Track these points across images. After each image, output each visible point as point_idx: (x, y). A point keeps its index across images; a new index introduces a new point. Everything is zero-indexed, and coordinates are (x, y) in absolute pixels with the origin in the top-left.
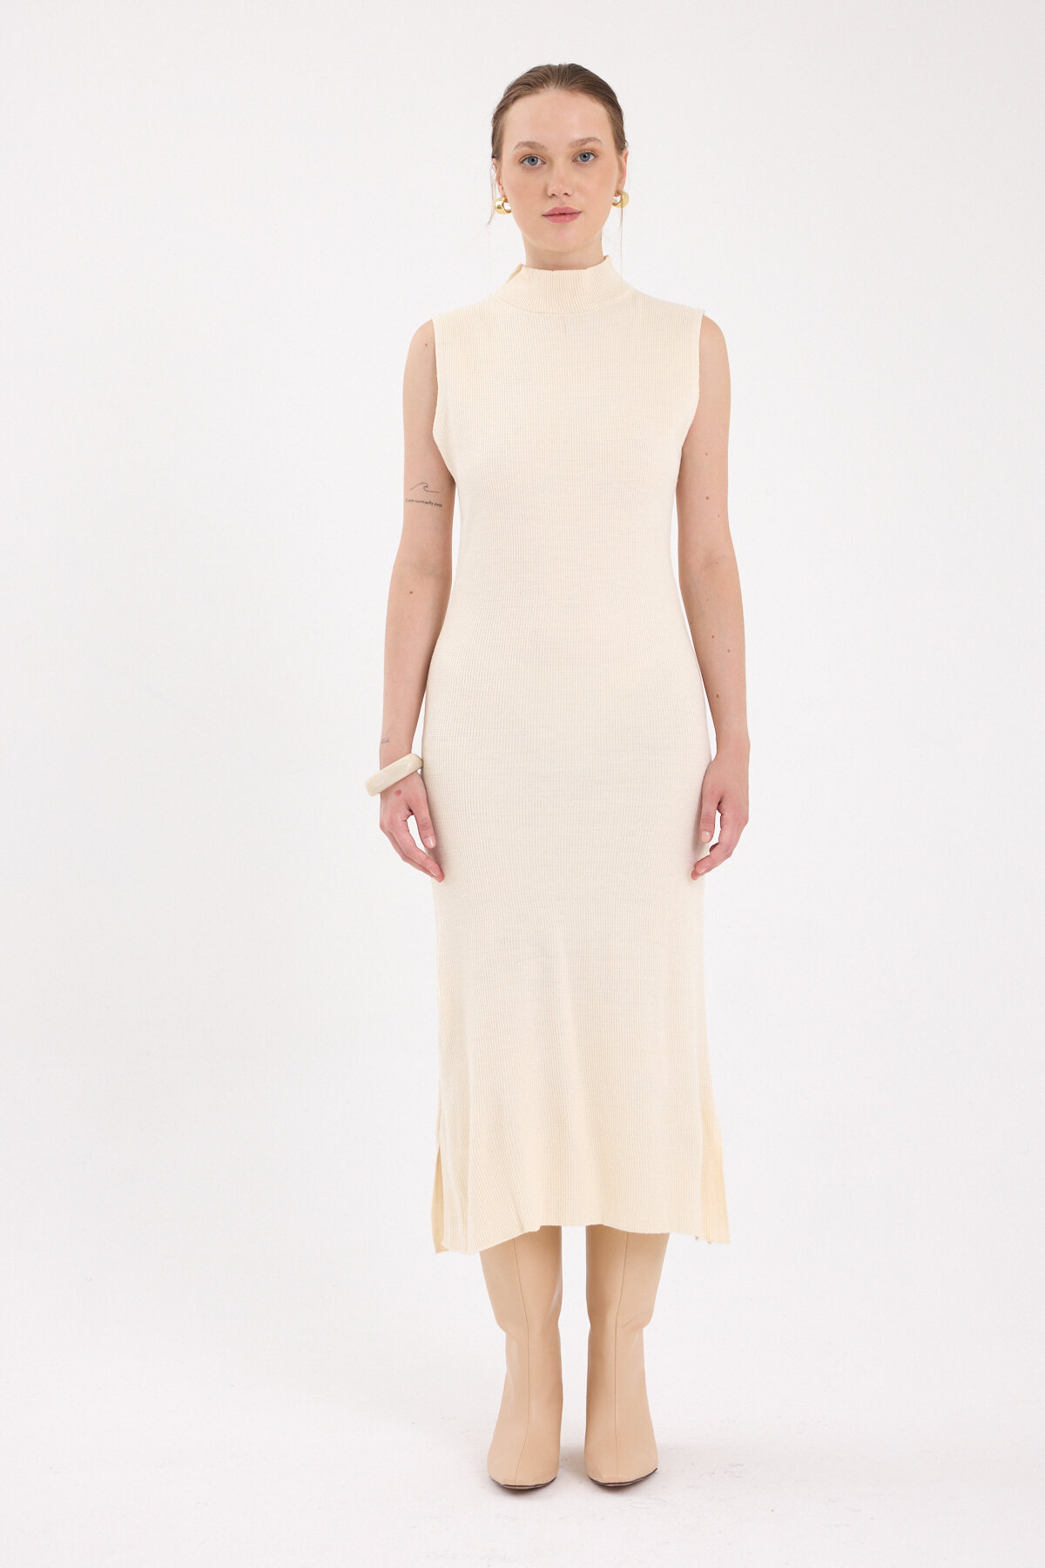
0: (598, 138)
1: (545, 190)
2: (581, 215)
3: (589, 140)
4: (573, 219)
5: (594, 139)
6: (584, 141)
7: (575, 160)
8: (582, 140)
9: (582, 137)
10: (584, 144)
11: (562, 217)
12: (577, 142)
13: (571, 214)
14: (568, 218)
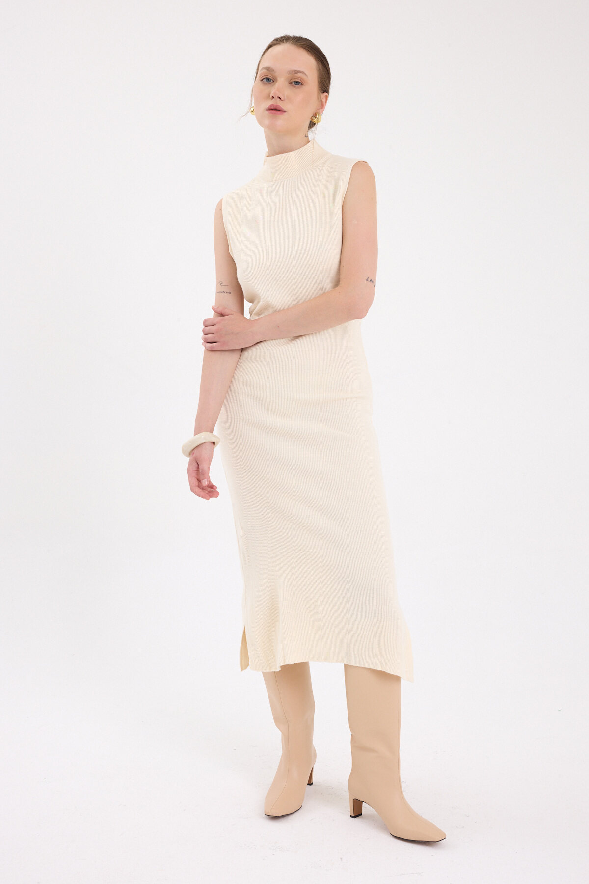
0: (306, 73)
1: (270, 95)
2: (285, 114)
3: (300, 72)
4: (281, 114)
5: (303, 73)
6: (296, 72)
7: (290, 83)
8: (296, 71)
9: (296, 69)
10: (296, 73)
11: (275, 111)
12: (292, 71)
13: (279, 110)
14: (279, 113)
